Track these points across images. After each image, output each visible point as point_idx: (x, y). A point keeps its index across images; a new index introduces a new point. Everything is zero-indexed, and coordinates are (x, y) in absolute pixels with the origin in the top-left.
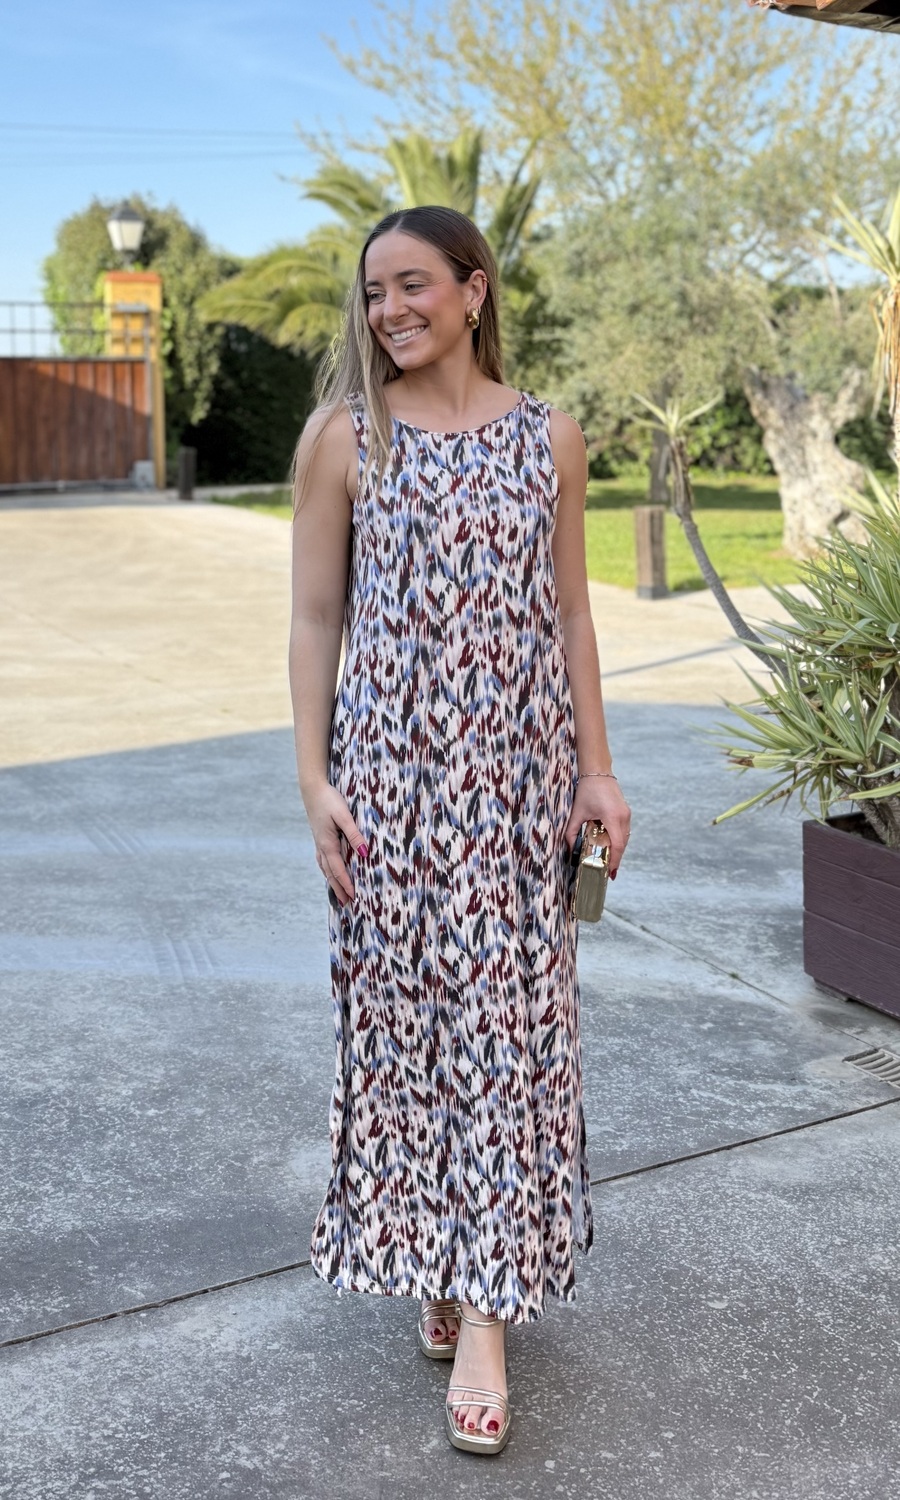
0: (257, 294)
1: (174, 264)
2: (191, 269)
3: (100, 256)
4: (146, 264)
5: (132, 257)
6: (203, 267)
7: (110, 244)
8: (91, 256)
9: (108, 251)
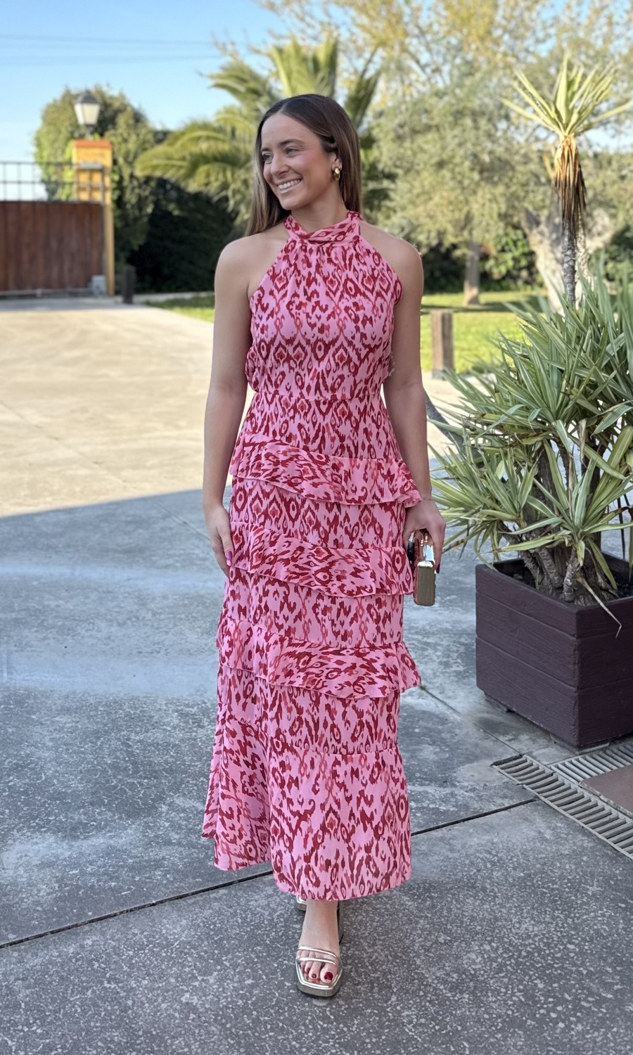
0: (176, 156)
1: (121, 134)
2: (133, 138)
3: (70, 129)
4: (102, 135)
5: (91, 129)
6: (141, 137)
7: (76, 120)
8: (63, 130)
9: (76, 125)
